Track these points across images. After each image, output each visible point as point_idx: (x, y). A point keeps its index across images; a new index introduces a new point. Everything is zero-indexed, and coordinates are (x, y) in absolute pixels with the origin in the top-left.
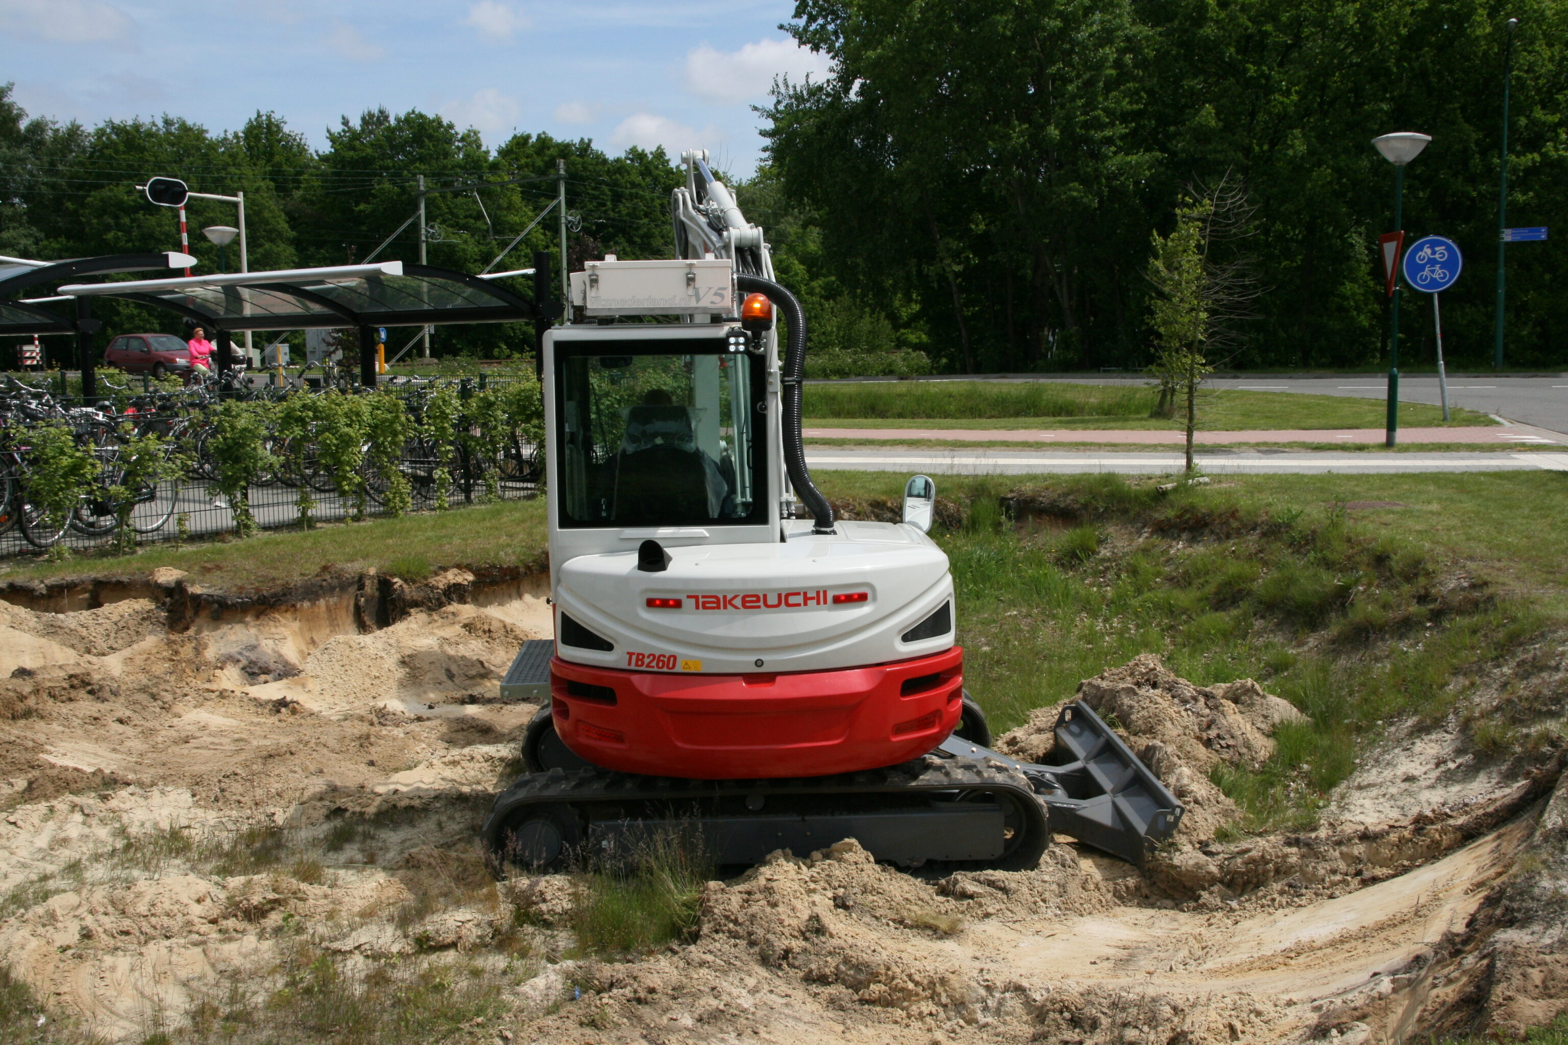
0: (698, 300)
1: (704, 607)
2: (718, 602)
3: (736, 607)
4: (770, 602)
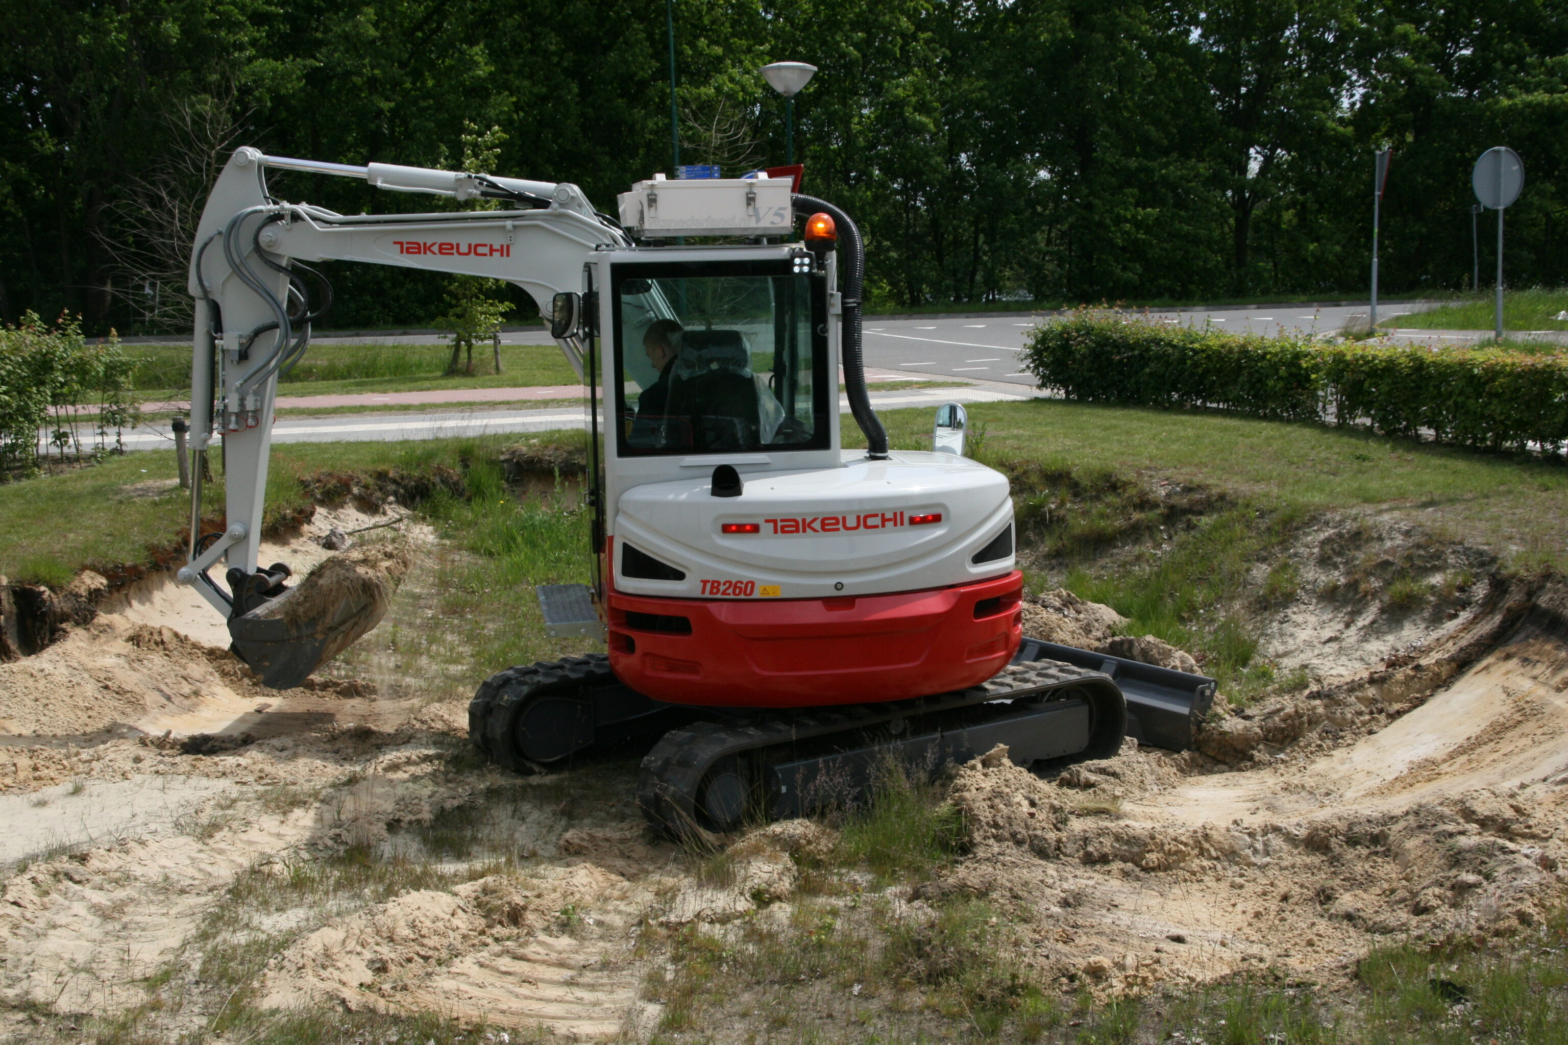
0: (758, 220)
1: (783, 531)
2: (797, 526)
3: (815, 531)
4: (849, 525)
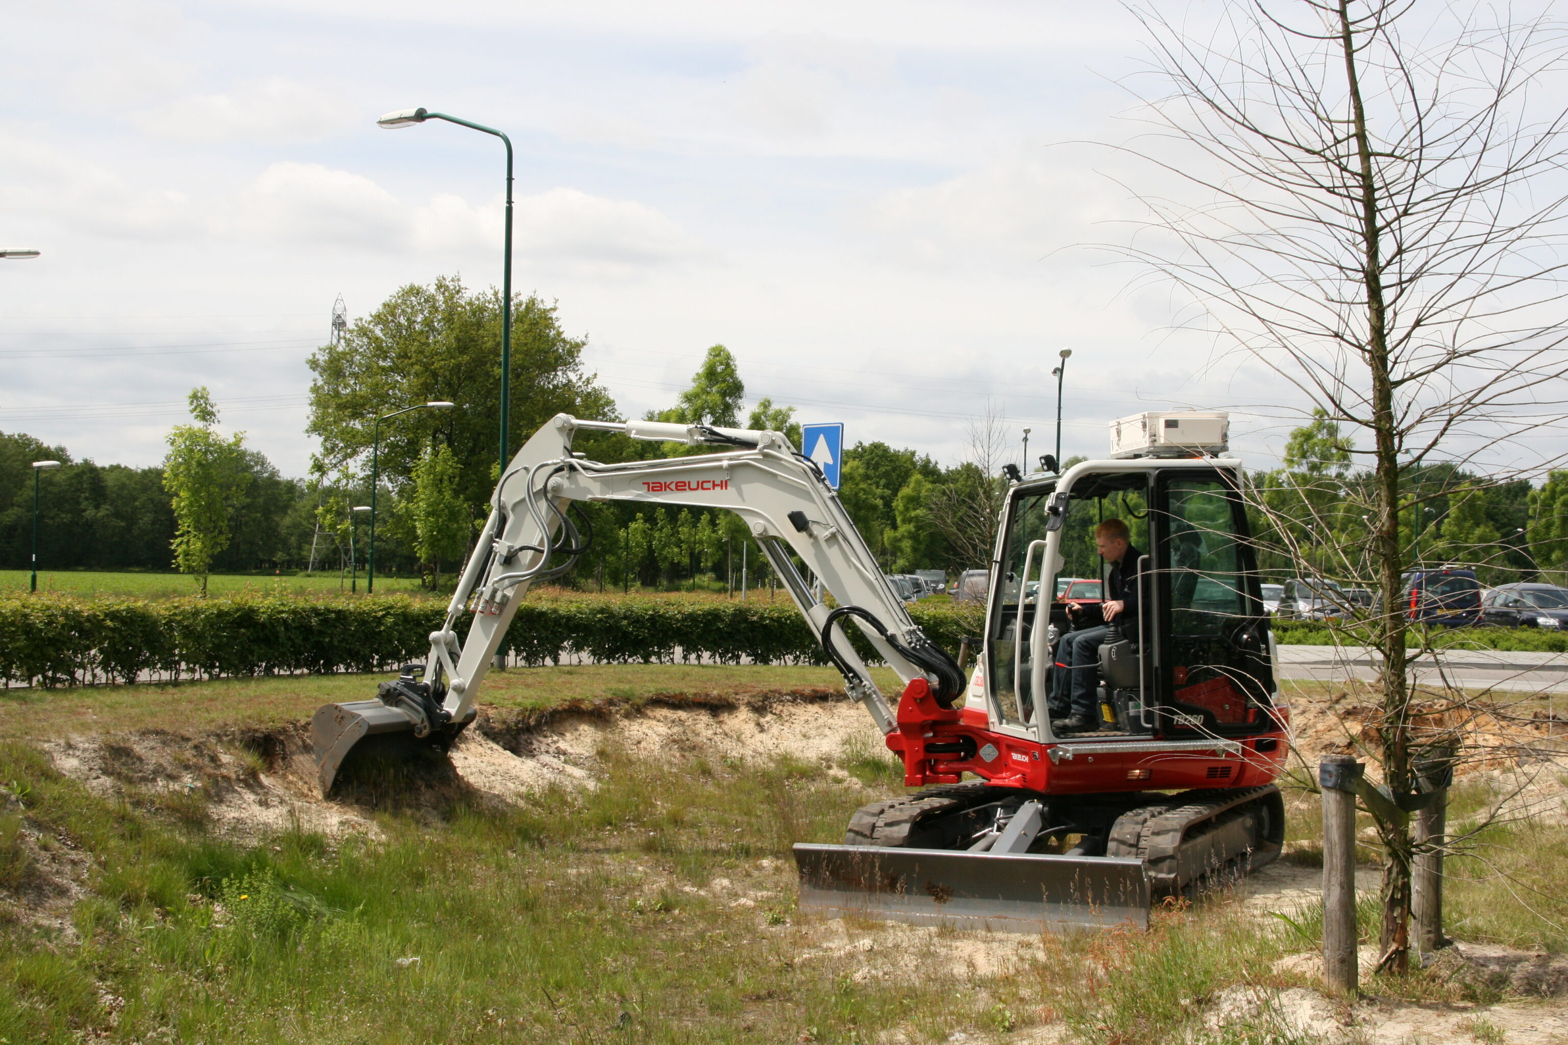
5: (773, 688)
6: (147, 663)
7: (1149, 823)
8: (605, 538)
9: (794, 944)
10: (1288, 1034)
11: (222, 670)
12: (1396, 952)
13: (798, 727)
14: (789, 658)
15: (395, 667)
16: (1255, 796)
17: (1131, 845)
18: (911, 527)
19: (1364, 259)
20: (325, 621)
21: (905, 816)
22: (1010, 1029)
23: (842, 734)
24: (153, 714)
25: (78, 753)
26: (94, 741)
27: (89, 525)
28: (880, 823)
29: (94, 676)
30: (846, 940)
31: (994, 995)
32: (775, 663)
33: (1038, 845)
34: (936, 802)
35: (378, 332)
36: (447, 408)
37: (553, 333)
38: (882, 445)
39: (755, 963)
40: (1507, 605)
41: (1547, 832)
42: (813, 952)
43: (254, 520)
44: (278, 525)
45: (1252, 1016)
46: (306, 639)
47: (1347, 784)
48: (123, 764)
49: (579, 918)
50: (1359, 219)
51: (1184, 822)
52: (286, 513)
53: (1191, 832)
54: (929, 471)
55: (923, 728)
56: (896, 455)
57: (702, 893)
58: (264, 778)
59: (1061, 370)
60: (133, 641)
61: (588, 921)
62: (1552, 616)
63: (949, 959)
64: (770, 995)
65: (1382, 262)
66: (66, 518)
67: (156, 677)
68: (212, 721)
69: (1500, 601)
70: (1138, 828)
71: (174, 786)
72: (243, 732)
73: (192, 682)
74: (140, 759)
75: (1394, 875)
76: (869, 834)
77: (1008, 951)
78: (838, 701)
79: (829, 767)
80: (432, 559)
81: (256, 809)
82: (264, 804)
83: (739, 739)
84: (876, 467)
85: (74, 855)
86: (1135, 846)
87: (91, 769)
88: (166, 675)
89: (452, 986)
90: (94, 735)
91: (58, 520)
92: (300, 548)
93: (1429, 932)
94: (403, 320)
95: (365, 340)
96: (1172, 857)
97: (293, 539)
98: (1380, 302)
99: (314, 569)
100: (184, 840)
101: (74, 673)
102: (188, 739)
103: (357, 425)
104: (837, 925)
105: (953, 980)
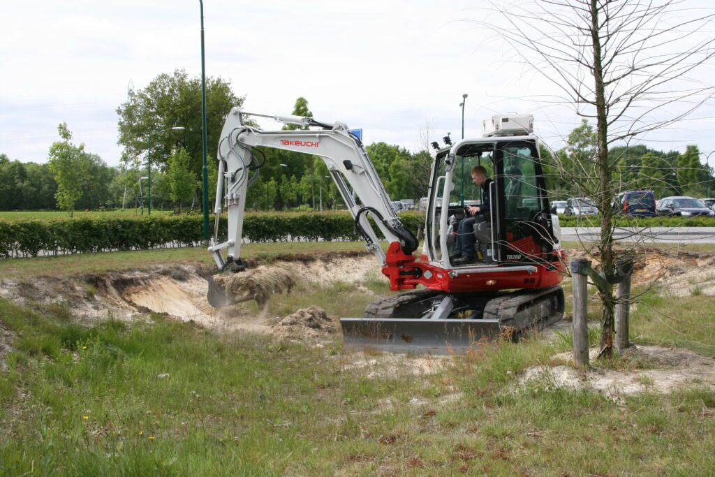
5: (332, 251)
6: (41, 248)
7: (502, 304)
8: (258, 189)
9: (340, 363)
10: (556, 385)
11: (77, 249)
12: (607, 348)
13: (344, 268)
14: (340, 238)
15: (158, 246)
16: (551, 291)
17: (494, 314)
18: (396, 180)
19: (591, 24)
20: (124, 226)
21: (391, 304)
22: (437, 396)
23: (364, 271)
24: (44, 270)
25: (7, 287)
26: (15, 281)
27: (19, 190)
28: (380, 308)
29: (17, 254)
30: (364, 361)
31: (432, 382)
32: (333, 240)
33: (452, 315)
34: (406, 297)
35: (149, 96)
36: (182, 130)
37: (230, 94)
38: (383, 143)
39: (322, 372)
40: (667, 207)
41: (681, 299)
42: (350, 366)
43: (96, 186)
44: (107, 187)
45: (541, 379)
46: (115, 235)
47: (583, 271)
48: (30, 291)
49: (243, 355)
50: (589, 5)
51: (518, 303)
52: (111, 182)
53: (521, 308)
54: (405, 155)
55: (398, 264)
56: (390, 147)
57: (299, 342)
58: (97, 298)
59: (464, 104)
60: (35, 237)
61: (246, 356)
62: (688, 211)
63: (411, 367)
64: (329, 386)
65: (599, 25)
66: (9, 187)
67: (46, 254)
68: (72, 271)
69: (664, 205)
70: (497, 306)
71: (54, 301)
72: (86, 276)
73: (64, 255)
74: (37, 289)
75: (606, 313)
76: (374, 314)
77: (439, 362)
78: (362, 256)
79: (359, 286)
80: (179, 201)
81: (93, 310)
82: (97, 308)
83: (317, 274)
84: (381, 153)
85: (6, 333)
86: (496, 315)
87: (14, 294)
88: (51, 253)
89: (183, 387)
90: (15, 278)
91: (4, 188)
92: (118, 198)
93: (623, 340)
94: (160, 90)
95: (143, 100)
96: (512, 319)
97: (115, 194)
98: (599, 44)
99: (125, 208)
100: (59, 325)
101: (8, 252)
102: (60, 280)
103: (140, 139)
104: (360, 354)
105: (413, 377)
